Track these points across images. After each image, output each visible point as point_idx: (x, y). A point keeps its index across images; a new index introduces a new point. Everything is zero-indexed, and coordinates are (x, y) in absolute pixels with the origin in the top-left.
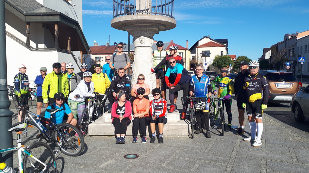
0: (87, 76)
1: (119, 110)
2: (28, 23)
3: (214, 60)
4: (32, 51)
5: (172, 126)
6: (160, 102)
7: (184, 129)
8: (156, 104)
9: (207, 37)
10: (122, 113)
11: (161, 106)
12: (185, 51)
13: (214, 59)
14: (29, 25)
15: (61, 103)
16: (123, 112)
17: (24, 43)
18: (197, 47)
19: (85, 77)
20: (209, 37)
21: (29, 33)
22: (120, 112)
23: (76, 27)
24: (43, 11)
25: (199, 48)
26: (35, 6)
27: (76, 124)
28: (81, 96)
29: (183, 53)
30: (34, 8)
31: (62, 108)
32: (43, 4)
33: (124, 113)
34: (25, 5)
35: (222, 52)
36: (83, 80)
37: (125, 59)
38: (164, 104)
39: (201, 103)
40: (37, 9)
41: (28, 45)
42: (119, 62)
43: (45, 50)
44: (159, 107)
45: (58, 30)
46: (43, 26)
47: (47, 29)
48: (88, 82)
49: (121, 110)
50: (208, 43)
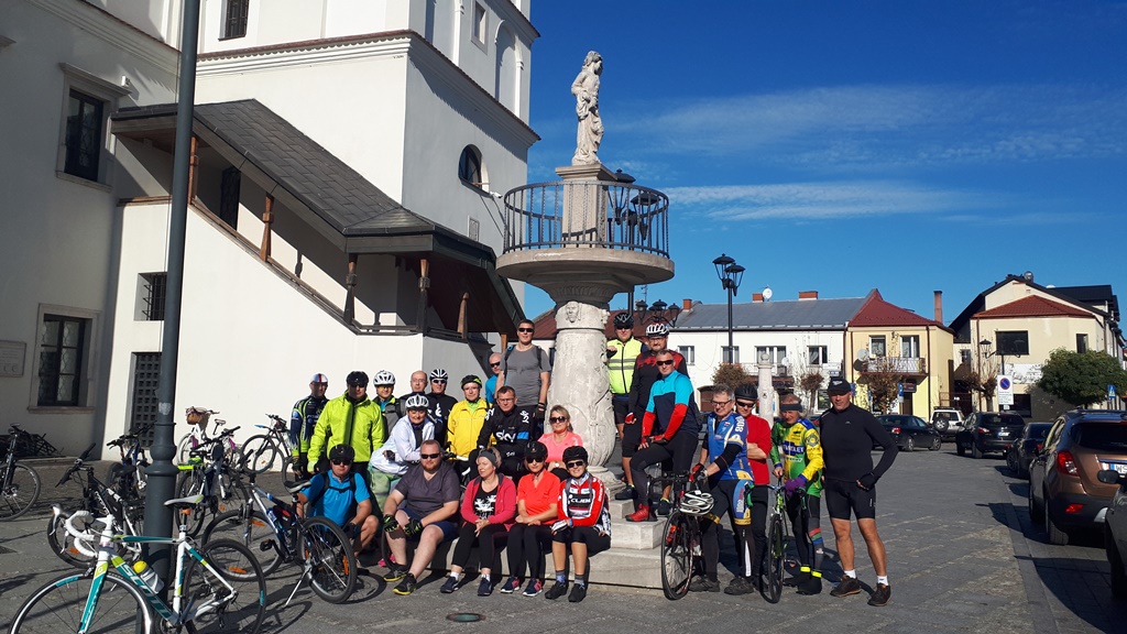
0: (415, 408)
1: (479, 502)
2: (354, 257)
3: (1043, 369)
4: (357, 333)
5: (620, 557)
6: (585, 486)
7: (652, 571)
8: (575, 491)
9: (1021, 280)
10: (488, 512)
11: (586, 496)
12: (928, 329)
13: (1045, 364)
14: (355, 263)
15: (341, 472)
16: (490, 509)
17: (339, 310)
18: (976, 315)
19: (409, 409)
20: (1032, 276)
21: (353, 285)
22: (483, 507)
23: (486, 265)
24: (401, 221)
25: (981, 321)
26: (377, 207)
27: (374, 530)
28: (398, 458)
29: (917, 338)
30: (373, 214)
31: (347, 485)
32: (400, 202)
33: (493, 513)
34: (351, 207)
35: (1081, 339)
36: (406, 418)
37: (536, 361)
38: (594, 491)
39: (694, 494)
40: (382, 217)
41: (347, 318)
42: (519, 371)
43: (397, 330)
44: (583, 501)
45: (430, 273)
46: (398, 264)
47: (407, 269)
48: (417, 422)
49: (486, 502)
50: (1019, 301)
